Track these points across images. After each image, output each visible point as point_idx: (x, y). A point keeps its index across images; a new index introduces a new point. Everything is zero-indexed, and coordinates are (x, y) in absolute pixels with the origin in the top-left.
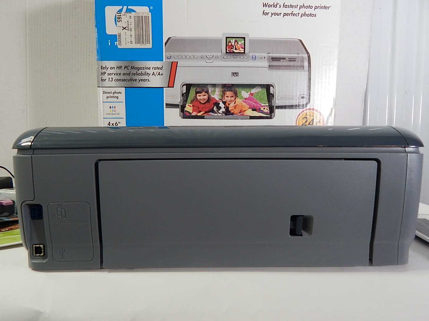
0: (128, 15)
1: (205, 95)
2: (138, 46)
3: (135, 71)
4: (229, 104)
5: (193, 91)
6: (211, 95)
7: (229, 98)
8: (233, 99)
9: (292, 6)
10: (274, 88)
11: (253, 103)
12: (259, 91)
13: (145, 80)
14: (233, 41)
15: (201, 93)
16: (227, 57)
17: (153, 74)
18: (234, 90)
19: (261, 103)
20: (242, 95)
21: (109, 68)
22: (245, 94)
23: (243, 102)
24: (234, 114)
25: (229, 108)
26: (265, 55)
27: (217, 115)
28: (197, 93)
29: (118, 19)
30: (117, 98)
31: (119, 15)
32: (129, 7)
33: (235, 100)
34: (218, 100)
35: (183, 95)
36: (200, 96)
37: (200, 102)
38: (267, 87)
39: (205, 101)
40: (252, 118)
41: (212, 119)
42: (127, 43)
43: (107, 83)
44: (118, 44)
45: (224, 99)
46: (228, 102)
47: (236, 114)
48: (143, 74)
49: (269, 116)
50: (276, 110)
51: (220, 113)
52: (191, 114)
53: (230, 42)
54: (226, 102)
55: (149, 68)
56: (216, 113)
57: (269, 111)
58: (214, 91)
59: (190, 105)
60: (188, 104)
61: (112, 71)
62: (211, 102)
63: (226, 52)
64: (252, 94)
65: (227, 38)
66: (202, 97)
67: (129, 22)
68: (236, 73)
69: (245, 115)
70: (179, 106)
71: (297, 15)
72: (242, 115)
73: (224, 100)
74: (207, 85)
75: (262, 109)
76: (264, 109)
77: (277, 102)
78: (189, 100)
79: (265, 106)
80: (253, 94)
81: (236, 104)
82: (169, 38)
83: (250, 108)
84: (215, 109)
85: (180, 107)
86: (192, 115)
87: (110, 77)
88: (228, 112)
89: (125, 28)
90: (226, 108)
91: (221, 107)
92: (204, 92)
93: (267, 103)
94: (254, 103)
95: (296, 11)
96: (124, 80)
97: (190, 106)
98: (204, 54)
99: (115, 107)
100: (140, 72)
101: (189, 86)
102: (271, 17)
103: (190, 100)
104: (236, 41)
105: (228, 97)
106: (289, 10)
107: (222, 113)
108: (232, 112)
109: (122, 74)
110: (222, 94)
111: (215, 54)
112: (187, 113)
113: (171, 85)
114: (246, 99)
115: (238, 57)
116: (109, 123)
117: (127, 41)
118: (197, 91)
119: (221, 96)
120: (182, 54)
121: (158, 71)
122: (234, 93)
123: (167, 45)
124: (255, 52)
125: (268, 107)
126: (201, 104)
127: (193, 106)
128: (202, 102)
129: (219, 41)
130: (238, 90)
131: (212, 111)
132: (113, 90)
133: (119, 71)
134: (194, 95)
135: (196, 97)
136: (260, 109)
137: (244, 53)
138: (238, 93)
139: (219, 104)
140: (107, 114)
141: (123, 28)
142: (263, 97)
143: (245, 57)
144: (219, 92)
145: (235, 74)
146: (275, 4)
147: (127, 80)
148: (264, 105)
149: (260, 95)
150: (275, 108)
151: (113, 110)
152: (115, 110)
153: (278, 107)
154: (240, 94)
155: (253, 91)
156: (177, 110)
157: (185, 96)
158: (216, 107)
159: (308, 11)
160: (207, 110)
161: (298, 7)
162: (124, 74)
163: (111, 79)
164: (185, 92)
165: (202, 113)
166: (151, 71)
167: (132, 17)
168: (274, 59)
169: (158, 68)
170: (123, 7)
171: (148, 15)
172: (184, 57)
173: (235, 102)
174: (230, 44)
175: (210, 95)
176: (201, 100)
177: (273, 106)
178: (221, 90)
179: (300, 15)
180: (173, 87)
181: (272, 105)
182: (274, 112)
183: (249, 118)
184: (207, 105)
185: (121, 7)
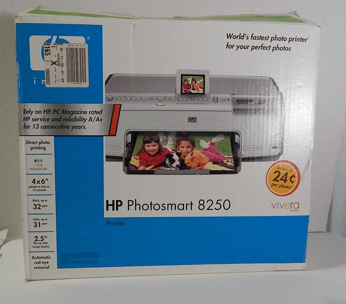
0: (59, 46)
1: (155, 146)
2: (72, 85)
3: (67, 116)
4: (185, 156)
5: (140, 141)
6: (163, 145)
7: (185, 149)
8: (189, 149)
9: (261, 38)
10: (240, 136)
11: (214, 154)
12: (221, 140)
13: (80, 127)
14: (190, 79)
15: (150, 143)
16: (183, 99)
17: (91, 119)
18: (191, 139)
19: (223, 155)
20: (201, 145)
21: (34, 112)
22: (204, 144)
23: (201, 154)
24: (191, 169)
25: (185, 161)
26: (229, 96)
27: (170, 170)
28: (145, 142)
29: (45, 51)
30: (44, 149)
31: (47, 46)
32: (60, 37)
33: (192, 151)
34: (171, 151)
35: (127, 145)
36: (149, 146)
37: (149, 154)
38: (232, 135)
39: (155, 152)
41: (164, 174)
42: (57, 81)
43: (31, 131)
44: (45, 83)
45: (179, 150)
46: (183, 154)
47: (193, 169)
48: (78, 120)
49: (234, 170)
50: (242, 162)
51: (173, 167)
53: (186, 80)
54: (181, 154)
55: (85, 113)
56: (168, 167)
57: (233, 164)
58: (166, 141)
59: (136, 157)
60: (134, 157)
61: (38, 116)
62: (162, 154)
63: (182, 93)
64: (212, 144)
65: (182, 75)
66: (151, 148)
67: (60, 55)
68: (193, 119)
69: (204, 169)
70: (122, 159)
71: (268, 48)
72: (200, 169)
73: (178, 152)
74: (157, 132)
75: (225, 162)
76: (228, 161)
77: (243, 153)
79: (229, 158)
80: (214, 143)
81: (193, 156)
82: (110, 76)
83: (210, 161)
84: (167, 162)
85: (124, 159)
86: (138, 169)
87: (36, 123)
88: (183, 167)
89: (54, 63)
90: (180, 161)
91: (175, 159)
92: (154, 142)
93: (232, 154)
94: (216, 155)
95: (266, 43)
96: (53, 127)
97: (136, 159)
98: (155, 95)
99: (41, 160)
100: (73, 117)
101: (135, 135)
102: (237, 50)
103: (136, 151)
104: (193, 80)
105: (183, 147)
106: (258, 43)
107: (176, 166)
108: (189, 165)
109: (50, 120)
110: (176, 143)
111: (168, 95)
112: (133, 168)
113: (112, 132)
114: (205, 149)
115: (196, 99)
116: (34, 180)
117: (57, 79)
118: (145, 139)
119: (175, 146)
120: (127, 95)
121: (98, 115)
122: (191, 142)
123: (108, 84)
124: (216, 93)
125: (233, 159)
126: (150, 157)
127: (140, 159)
128: (151, 154)
129: (172, 79)
130: (196, 139)
131: (164, 165)
132: (39, 139)
133: (46, 116)
134: (142, 145)
135: (144, 147)
136: (223, 161)
137: (204, 93)
138: (196, 143)
139: (173, 155)
140: (31, 169)
141: (52, 63)
142: (227, 147)
143: (205, 99)
144: (173, 142)
145: (192, 120)
146: (242, 35)
147: (57, 127)
148: (227, 156)
149: (222, 145)
150: (240, 160)
151: (39, 164)
152: (41, 164)
153: (245, 159)
154: (199, 144)
155: (214, 140)
156: (120, 165)
157: (130, 146)
158: (169, 160)
159: (281, 44)
160: (157, 163)
161: (270, 39)
162: (53, 120)
163: (36, 126)
164: (130, 141)
165: (151, 167)
166: (87, 116)
167: (64, 49)
168: (239, 101)
169: (96, 112)
170: (52, 37)
171: (84, 47)
172: (129, 99)
173: (193, 153)
174: (186, 83)
175: (161, 146)
176: (151, 151)
177: (239, 158)
178: (176, 138)
179: (271, 48)
180: (115, 135)
181: (237, 157)
182: (240, 165)
183: (209, 173)
184: (157, 157)
185: (50, 37)
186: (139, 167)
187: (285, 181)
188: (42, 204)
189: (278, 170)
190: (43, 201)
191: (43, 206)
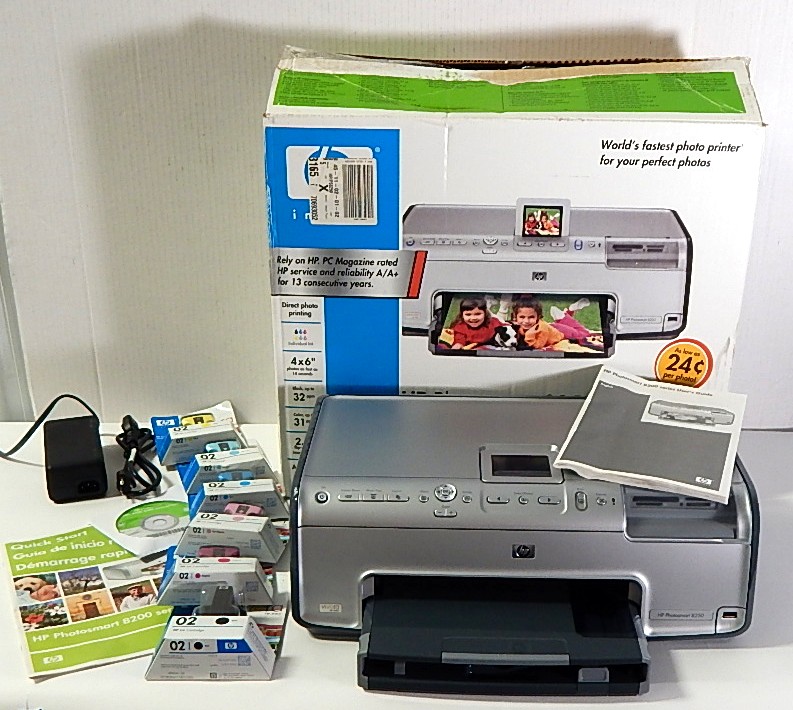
0: (332, 163)
1: (478, 314)
2: (351, 222)
3: (343, 268)
4: (525, 331)
5: (455, 305)
6: (492, 314)
7: (526, 320)
8: (533, 321)
9: (661, 147)
10: (615, 302)
11: (573, 329)
12: (585, 307)
13: (362, 285)
14: (538, 214)
15: (471, 309)
16: (525, 244)
17: (380, 273)
18: (537, 306)
19: (587, 330)
20: (552, 315)
21: (294, 261)
22: (557, 312)
23: (552, 327)
24: (535, 349)
25: (524, 337)
26: (602, 240)
27: (502, 350)
28: (463, 309)
29: (310, 171)
30: (309, 315)
31: (314, 162)
32: (334, 149)
33: (537, 323)
34: (503, 322)
35: (436, 312)
36: (469, 315)
37: (469, 327)
38: (602, 300)
39: (479, 323)
40: (568, 355)
41: (491, 357)
42: (329, 216)
43: (289, 288)
44: (311, 218)
45: (516, 321)
46: (523, 327)
47: (537, 349)
48: (360, 274)
49: (603, 352)
50: (617, 342)
51: (506, 347)
52: (451, 347)
53: (532, 215)
54: (519, 327)
55: (372, 263)
56: (499, 346)
57: (603, 344)
58: (498, 307)
60: (446, 330)
61: (300, 267)
62: (490, 326)
63: (524, 235)
64: (571, 313)
65: (526, 207)
66: (472, 317)
67: (334, 176)
68: (541, 274)
69: (555, 351)
70: (428, 333)
71: (671, 163)
72: (549, 351)
73: (515, 323)
74: (484, 294)
75: (590, 340)
76: (594, 340)
77: (619, 326)
78: (448, 322)
79: (596, 335)
80: (573, 312)
81: (538, 331)
82: (411, 208)
83: (565, 338)
84: (498, 338)
85: (430, 334)
87: (296, 277)
88: (522, 346)
89: (324, 188)
90: (518, 338)
91: (510, 335)
92: (477, 308)
93: (601, 328)
94: (575, 330)
95: (668, 155)
96: (323, 284)
97: (450, 333)
98: (480, 237)
99: (305, 331)
100: (353, 268)
101: (448, 297)
102: (617, 167)
104: (543, 214)
105: (523, 317)
106: (655, 155)
107: (511, 345)
108: (530, 344)
109: (318, 273)
110: (511, 311)
111: (501, 238)
112: (444, 347)
113: (413, 293)
114: (558, 321)
115: (547, 247)
116: (295, 359)
117: (329, 212)
118: (463, 304)
119: (511, 315)
120: (437, 236)
121: (389, 268)
122: (535, 310)
123: (407, 219)
124: (580, 235)
125: (602, 337)
126: (471, 330)
127: (455, 333)
128: (473, 326)
129: (511, 213)
130: (544, 305)
131: (492, 342)
132: (301, 301)
133: (312, 267)
134: (458, 312)
135: (461, 315)
136: (586, 340)
137: (560, 235)
138: (543, 311)
139: (506, 329)
140: (290, 344)
141: (321, 188)
142: (593, 317)
143: (561, 244)
144: (508, 308)
145: (540, 276)
146: (628, 142)
147: (328, 284)
149: (586, 314)
150: (615, 337)
151: (301, 337)
152: (305, 337)
153: (621, 337)
155: (573, 307)
156: (426, 339)
157: (440, 315)
158: (499, 336)
159: (694, 156)
160: (482, 340)
161: (675, 148)
162: (323, 273)
163: (297, 282)
164: (441, 307)
165: (472, 345)
166: (374, 269)
167: (340, 167)
168: (617, 248)
169: (389, 263)
170: (321, 150)
171: (370, 164)
172: (440, 242)
173: (538, 326)
174: (531, 219)
175: (489, 314)
176: (472, 322)
177: (612, 335)
178: (511, 304)
179: (677, 163)
180: (417, 297)
181: (609, 333)
182: (613, 346)
183: (563, 357)
184: (482, 331)
185: (318, 148)
186: (454, 344)
187: (687, 370)
188: (306, 393)
189: (677, 353)
190: (307, 389)
191: (308, 397)
